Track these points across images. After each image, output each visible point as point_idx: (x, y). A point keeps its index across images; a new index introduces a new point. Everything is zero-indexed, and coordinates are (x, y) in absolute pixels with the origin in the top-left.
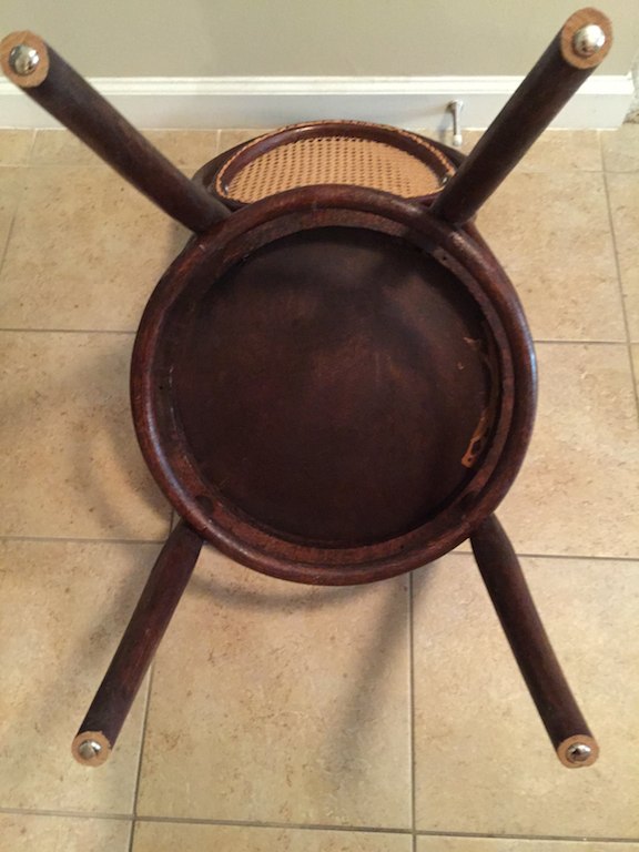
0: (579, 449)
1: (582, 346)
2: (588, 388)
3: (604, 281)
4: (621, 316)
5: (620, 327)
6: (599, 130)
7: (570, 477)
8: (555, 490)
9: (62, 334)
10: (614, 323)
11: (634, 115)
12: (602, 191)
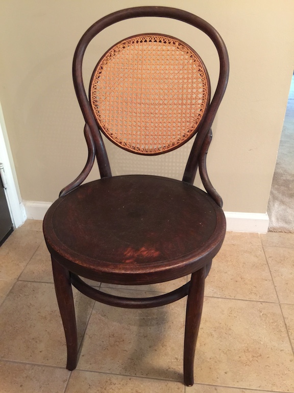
0: (262, 343)
1: (260, 303)
2: (264, 319)
3: (266, 280)
4: (275, 293)
5: (275, 297)
6: (259, 233)
7: (259, 355)
8: (253, 360)
9: (46, 284)
10: (272, 295)
11: (272, 229)
12: (263, 251)
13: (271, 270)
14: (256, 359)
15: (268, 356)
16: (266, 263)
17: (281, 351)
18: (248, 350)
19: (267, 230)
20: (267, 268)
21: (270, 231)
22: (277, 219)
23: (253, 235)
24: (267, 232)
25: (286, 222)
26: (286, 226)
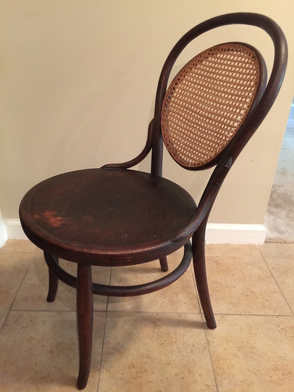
0: (288, 359)
1: (275, 317)
3: (276, 293)
4: (287, 305)
5: (288, 309)
6: (256, 244)
7: (288, 372)
8: (284, 378)
9: (45, 312)
10: (285, 308)
11: (268, 240)
12: (264, 262)
13: (277, 282)
14: (287, 377)
16: (271, 275)
18: (276, 368)
19: (264, 241)
20: (273, 280)
21: (266, 242)
22: (271, 229)
23: (251, 247)
24: (264, 243)
25: (280, 233)
26: (280, 236)
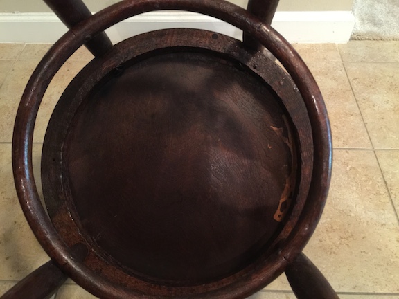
0: (352, 215)
1: (344, 151)
2: (352, 176)
3: (352, 115)
4: (366, 134)
5: (367, 140)
6: (337, 43)
7: (350, 235)
8: (340, 244)
10: (362, 138)
11: (355, 36)
12: (343, 70)
13: (358, 99)
14: (346, 241)
15: (363, 235)
16: (349, 88)
17: (382, 225)
18: (332, 228)
19: (349, 38)
20: (351, 96)
21: (352, 39)
22: (363, 20)
23: (329, 47)
24: (348, 40)
25: (375, 24)
26: (375, 29)
